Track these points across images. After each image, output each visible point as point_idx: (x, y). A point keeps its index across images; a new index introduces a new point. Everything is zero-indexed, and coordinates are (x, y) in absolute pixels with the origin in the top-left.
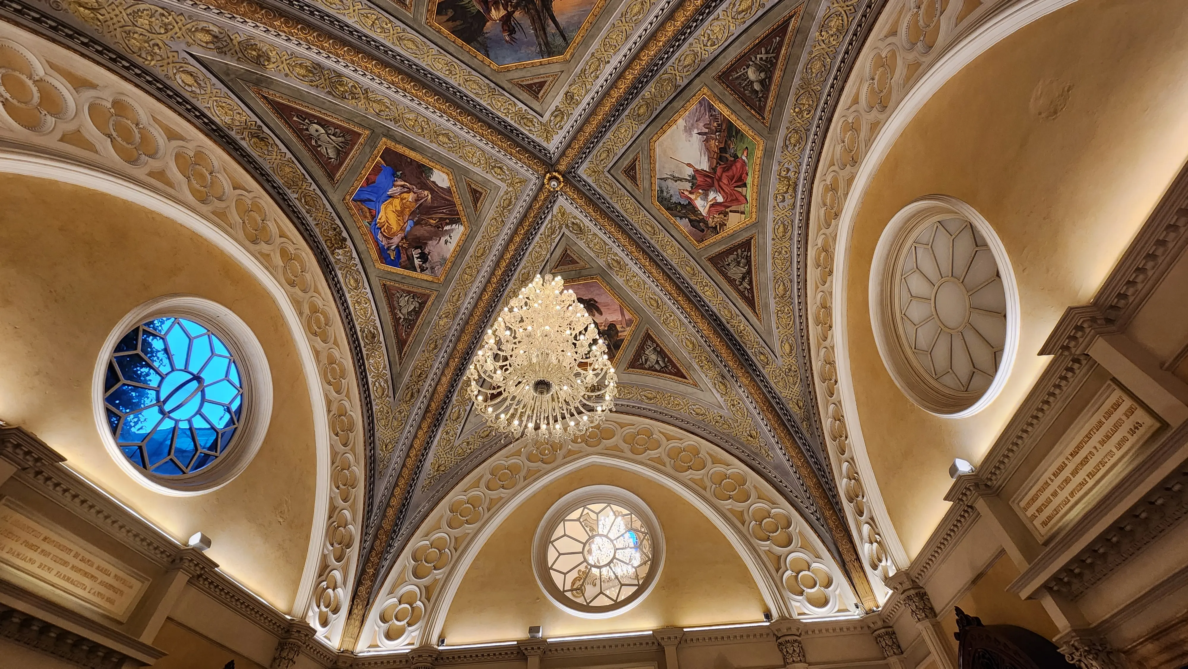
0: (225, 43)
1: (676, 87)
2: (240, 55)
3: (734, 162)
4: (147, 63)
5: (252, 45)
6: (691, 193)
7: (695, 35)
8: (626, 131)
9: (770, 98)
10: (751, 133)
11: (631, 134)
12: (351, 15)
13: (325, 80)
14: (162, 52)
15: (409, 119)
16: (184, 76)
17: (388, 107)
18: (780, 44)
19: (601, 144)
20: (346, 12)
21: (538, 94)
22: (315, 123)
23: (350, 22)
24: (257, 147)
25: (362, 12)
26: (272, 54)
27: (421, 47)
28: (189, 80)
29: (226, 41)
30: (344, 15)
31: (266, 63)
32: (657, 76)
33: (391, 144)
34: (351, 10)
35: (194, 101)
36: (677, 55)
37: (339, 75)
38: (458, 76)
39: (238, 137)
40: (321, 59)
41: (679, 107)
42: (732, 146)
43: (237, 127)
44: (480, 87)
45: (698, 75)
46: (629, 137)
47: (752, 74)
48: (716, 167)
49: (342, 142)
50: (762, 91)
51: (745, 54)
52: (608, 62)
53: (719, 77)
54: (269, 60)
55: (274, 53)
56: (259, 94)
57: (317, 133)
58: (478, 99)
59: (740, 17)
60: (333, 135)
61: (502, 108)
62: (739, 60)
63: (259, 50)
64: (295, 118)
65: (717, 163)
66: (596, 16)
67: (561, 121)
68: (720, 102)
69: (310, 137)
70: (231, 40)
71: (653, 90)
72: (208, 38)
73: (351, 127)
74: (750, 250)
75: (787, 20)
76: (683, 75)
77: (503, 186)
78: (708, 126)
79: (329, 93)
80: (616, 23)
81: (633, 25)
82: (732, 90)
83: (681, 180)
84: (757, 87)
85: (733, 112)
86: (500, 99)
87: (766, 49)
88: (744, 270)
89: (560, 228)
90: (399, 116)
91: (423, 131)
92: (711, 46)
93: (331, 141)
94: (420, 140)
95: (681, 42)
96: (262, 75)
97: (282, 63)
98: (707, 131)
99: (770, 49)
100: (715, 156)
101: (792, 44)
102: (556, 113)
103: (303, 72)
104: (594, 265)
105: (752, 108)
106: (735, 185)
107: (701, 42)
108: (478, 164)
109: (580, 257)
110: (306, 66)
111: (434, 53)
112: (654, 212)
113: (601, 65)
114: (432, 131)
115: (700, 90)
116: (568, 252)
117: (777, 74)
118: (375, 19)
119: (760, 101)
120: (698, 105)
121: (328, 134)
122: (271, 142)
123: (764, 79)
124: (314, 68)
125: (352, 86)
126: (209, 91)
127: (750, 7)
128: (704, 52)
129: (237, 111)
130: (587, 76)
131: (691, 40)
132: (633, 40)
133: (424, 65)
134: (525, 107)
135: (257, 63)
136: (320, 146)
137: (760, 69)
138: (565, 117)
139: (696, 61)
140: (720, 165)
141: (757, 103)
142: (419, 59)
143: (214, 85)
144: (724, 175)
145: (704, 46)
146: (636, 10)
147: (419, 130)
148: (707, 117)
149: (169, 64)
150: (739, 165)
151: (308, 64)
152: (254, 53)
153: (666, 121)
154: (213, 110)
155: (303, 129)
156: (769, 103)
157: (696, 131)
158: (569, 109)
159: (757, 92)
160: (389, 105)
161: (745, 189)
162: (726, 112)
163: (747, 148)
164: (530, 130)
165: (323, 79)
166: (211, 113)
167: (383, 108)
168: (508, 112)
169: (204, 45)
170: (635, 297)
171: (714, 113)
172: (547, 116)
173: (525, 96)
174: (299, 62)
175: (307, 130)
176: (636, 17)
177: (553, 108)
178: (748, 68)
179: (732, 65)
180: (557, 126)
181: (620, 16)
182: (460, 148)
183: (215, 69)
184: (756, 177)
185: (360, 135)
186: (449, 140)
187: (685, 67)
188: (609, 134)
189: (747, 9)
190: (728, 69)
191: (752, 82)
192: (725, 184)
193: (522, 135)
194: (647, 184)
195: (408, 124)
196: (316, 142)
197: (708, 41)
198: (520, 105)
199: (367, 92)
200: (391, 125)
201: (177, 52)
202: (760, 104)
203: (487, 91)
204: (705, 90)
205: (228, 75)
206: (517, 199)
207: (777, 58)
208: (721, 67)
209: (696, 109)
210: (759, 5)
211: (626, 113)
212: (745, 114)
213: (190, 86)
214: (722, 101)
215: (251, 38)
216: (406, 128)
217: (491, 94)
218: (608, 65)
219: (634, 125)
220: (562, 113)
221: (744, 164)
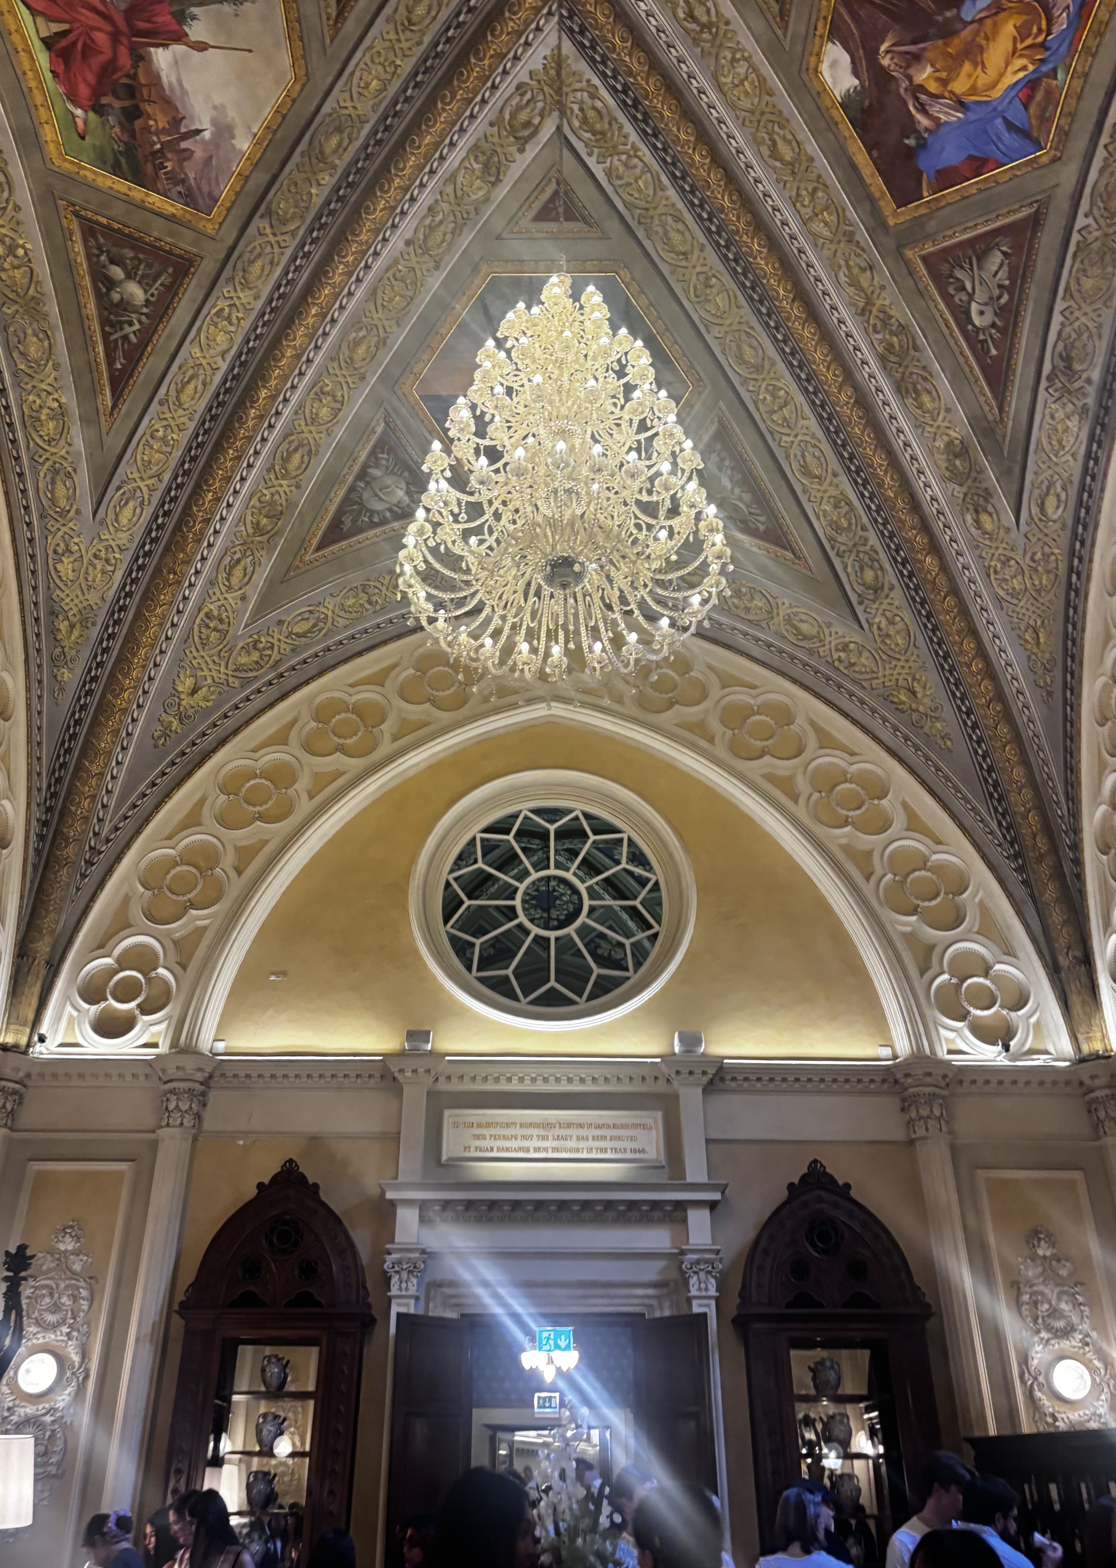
0: (975, 498)
1: (269, 213)
2: (974, 474)
3: (97, 93)
4: (1060, 557)
5: (952, 472)
7: (254, 315)
8: (367, 85)
9: (82, 259)
10: (88, 173)
11: (355, 81)
12: (805, 431)
13: (907, 367)
14: (1037, 548)
15: (826, 224)
16: (1050, 509)
17: (848, 267)
18: (110, 360)
19: (427, 39)
20: (808, 438)
21: (556, 194)
22: (974, 325)
23: (812, 423)
24: (1087, 354)
25: (786, 431)
26: (940, 444)
27: (733, 345)
28: (1051, 502)
29: (972, 499)
30: (814, 434)
31: (957, 442)
32: (308, 221)
33: (887, 205)
34: (800, 438)
35: (1076, 479)
36: (278, 271)
37: (882, 359)
38: (699, 269)
39: (1092, 390)
40: (889, 393)
41: (254, 175)
42: (117, 129)
43: (1076, 401)
44: (666, 233)
45: (232, 249)
46: (358, 74)
47: (136, 292)
48: (135, 67)
49: (962, 268)
50: (104, 267)
51: (160, 321)
52: (408, 243)
53: (191, 263)
54: (950, 444)
55: (937, 444)
56: (1002, 419)
57: (983, 308)
58: (680, 205)
59: (190, 372)
60: (963, 288)
61: (638, 171)
62: (168, 308)
63: (949, 461)
64: (994, 352)
65: (135, 77)
66: (429, 346)
67: (519, 108)
68: (174, 215)
69: (1001, 312)
70: (965, 495)
71: (313, 191)
72: (984, 518)
73: (927, 280)
75: (118, 399)
76: (260, 240)
78: (185, 155)
79: (916, 348)
80: (395, 328)
81: (364, 319)
82: (160, 249)
84: (117, 272)
85: (141, 207)
86: (636, 195)
87: (129, 342)
90: (839, 242)
91: (815, 190)
92: (222, 310)
93: (977, 283)
94: (831, 177)
95: (276, 295)
96: (976, 435)
97: (938, 427)
98: (183, 145)
99: (123, 345)
100: (145, 92)
101: (92, 367)
102: (526, 133)
103: (925, 398)
105: (108, 227)
106: (71, 37)
107: (241, 308)
108: (738, 56)
110: (915, 400)
111: (718, 328)
113: (422, 237)
114: (798, 178)
115: (221, 224)
117: (91, 307)
118: (775, 412)
119: (99, 248)
120: (216, 193)
121: (971, 296)
122: (1060, 346)
123: (109, 289)
124: (907, 392)
125: (878, 333)
126: (1050, 472)
127: (179, 392)
128: (232, 294)
129: (1051, 422)
130: (452, 218)
131: (259, 304)
132: (364, 285)
133: (746, 309)
134: (591, 162)
135: (967, 451)
136: (1000, 286)
137: (125, 305)
138: (507, 117)
139: (241, 274)
140: (127, 76)
141: (102, 241)
142: (747, 323)
143: (1036, 473)
144: (108, 54)
145: (234, 305)
146: (361, 351)
147: (820, 194)
148: (192, 175)
149: (1046, 535)
150: (84, 91)
151: (911, 400)
152: (958, 462)
153: (279, 135)
154: (1074, 449)
155: (998, 331)
156: (79, 247)
157: (207, 135)
158: (496, 140)
159: (112, 262)
160: (844, 269)
161: (44, 34)
162: (155, 200)
163: (83, 138)
164: (593, 96)
165: (910, 369)
166: (1079, 448)
167: (856, 271)
168: (629, 157)
169: (995, 516)
171: (180, 188)
172: (547, 131)
173: (584, 192)
174: (919, 411)
175: (993, 325)
176: (361, 335)
177: (532, 151)
178: (147, 301)
179: (176, 294)
180: (528, 96)
181: (388, 341)
182: (763, 113)
183: (1015, 487)
184: (30, 74)
185: (924, 259)
186: (774, 143)
187: (259, 255)
188: (406, 66)
189: (183, 387)
190: (181, 284)
191: (129, 276)
192: (99, 29)
193: (614, 88)
195: (834, 218)
196: (1000, 297)
197: (230, 315)
198: (598, 171)
199: (863, 310)
200: (863, 235)
201: (1026, 536)
202: (97, 240)
203: (656, 221)
204: (210, 228)
205: (1009, 471)
207: (105, 336)
208: (194, 283)
209: (218, 183)
210: (167, 401)
211: (367, 128)
212: (118, 210)
213: (1058, 496)
214: (171, 219)
215: (943, 479)
216: (840, 213)
217: (651, 212)
218: (409, 235)
219: (349, 104)
220: (513, 131)
221: (73, 97)
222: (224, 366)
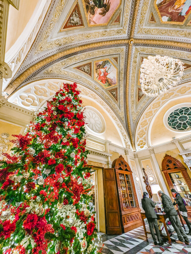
1: (120, 80)
6: (105, 70)
10: (107, 88)
11: (121, 66)
12: (185, 54)
15: (174, 33)
18: (115, 99)
19: (124, 58)
25: (183, 56)
30: (187, 53)
32: (123, 79)
36: (123, 84)
38: (161, 51)
41: (118, 79)
42: (108, 83)
45: (119, 85)
47: (114, 93)
48: (106, 78)
51: (117, 94)
53: (117, 88)
58: (155, 48)
61: (149, 49)
62: (117, 92)
67: (135, 55)
68: (114, 86)
71: (123, 76)
74: (89, 75)
75: (117, 101)
77: (144, 27)
81: (132, 82)
82: (114, 89)
83: (109, 69)
84: (113, 93)
86: (150, 51)
88: (86, 71)
89: (123, 28)
90: (177, 33)
91: (170, 32)
92: (121, 90)
94: (171, 29)
95: (124, 86)
98: (112, 81)
99: (116, 97)
100: (108, 79)
104: (110, 27)
105: (111, 90)
107: (122, 88)
108: (153, 30)
109: (114, 25)
112: (107, 57)
114: (167, 33)
116: (118, 23)
117: (112, 96)
118: (180, 55)
119: (111, 92)
120: (116, 82)
125: (189, 36)
130: (134, 68)
132: (130, 80)
137: (114, 94)
139: (121, 86)
142: (170, 51)
144: (104, 79)
148: (114, 82)
156: (109, 93)
157: (113, 79)
160: (179, 35)
161: (100, 81)
162: (112, 86)
163: (106, 86)
164: (141, 48)
167: (181, 33)
168: (147, 49)
170: (94, 31)
171: (113, 84)
172: (138, 54)
177: (138, 57)
182: (159, 32)
186: (162, 33)
187: (121, 84)
188: (124, 61)
189: (121, 97)
190: (117, 90)
191: (113, 92)
193: (142, 46)
194: (112, 61)
198: (145, 53)
199: (185, 36)
203: (154, 52)
204: (117, 85)
206: (139, 25)
207: (114, 97)
210: (121, 99)
211: (124, 68)
212: (111, 88)
216: (175, 30)
217: (152, 51)
218: (132, 73)
219: (121, 68)
220: (135, 58)
221: (104, 84)
222: (123, 93)
